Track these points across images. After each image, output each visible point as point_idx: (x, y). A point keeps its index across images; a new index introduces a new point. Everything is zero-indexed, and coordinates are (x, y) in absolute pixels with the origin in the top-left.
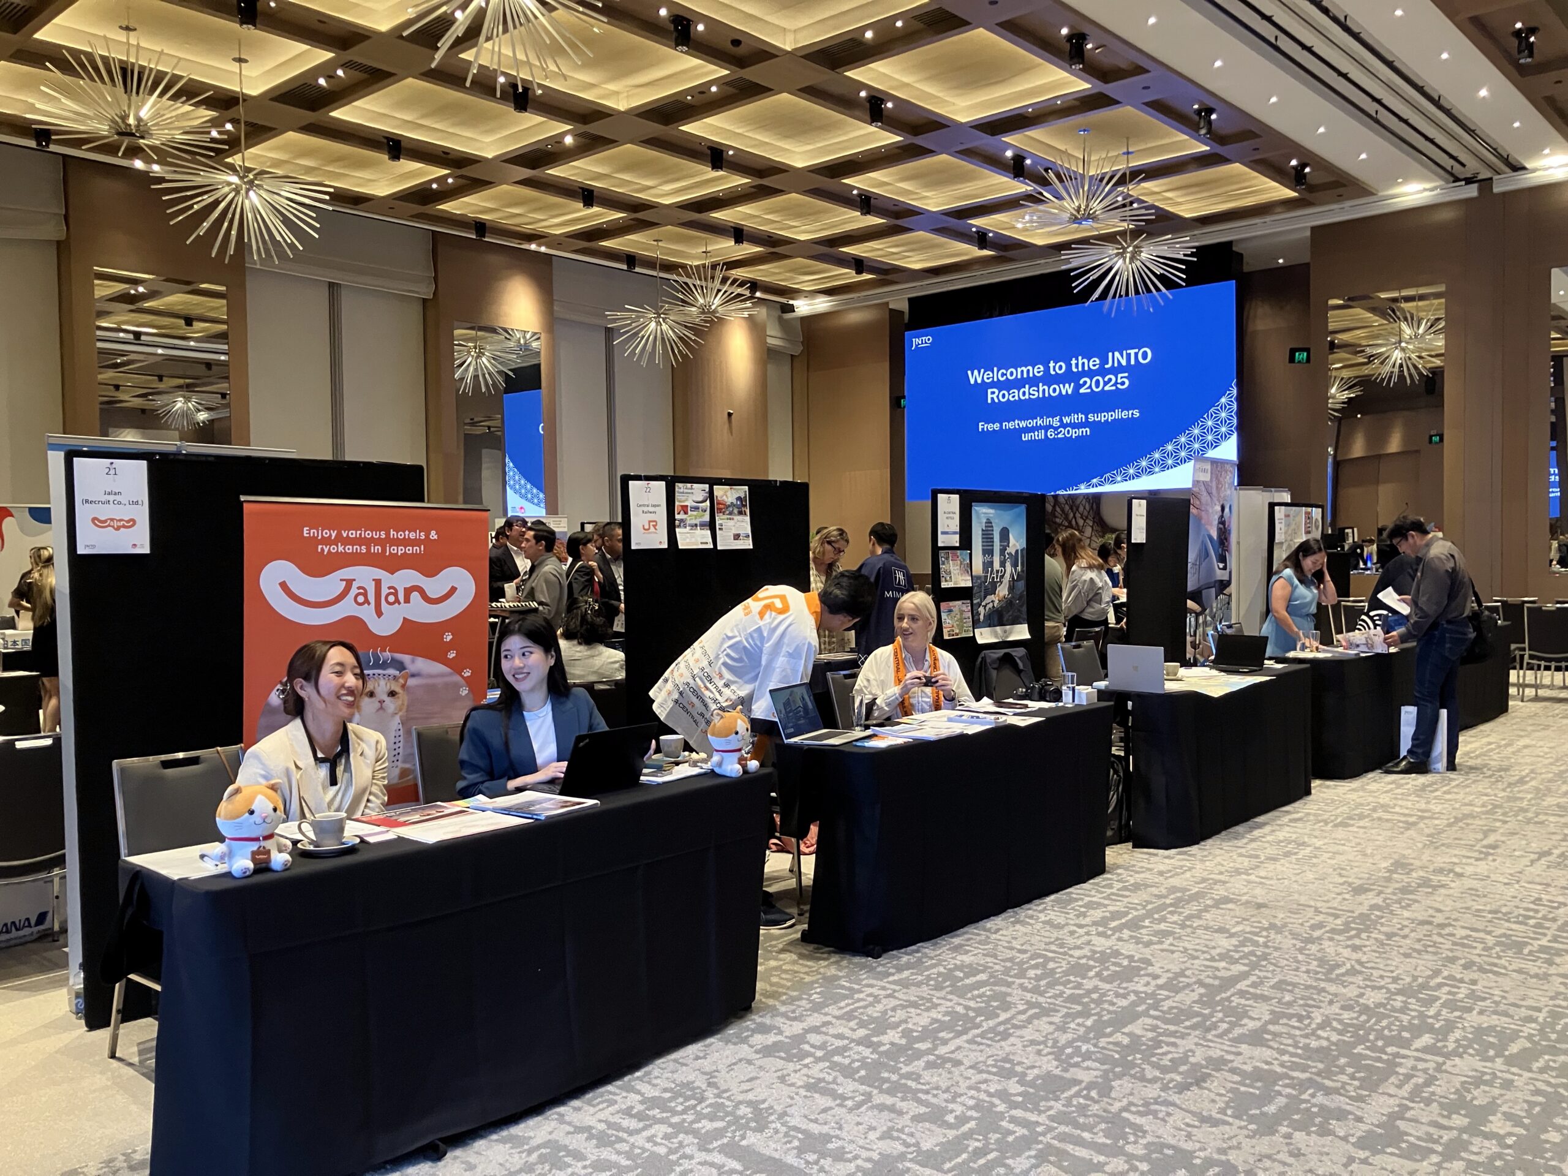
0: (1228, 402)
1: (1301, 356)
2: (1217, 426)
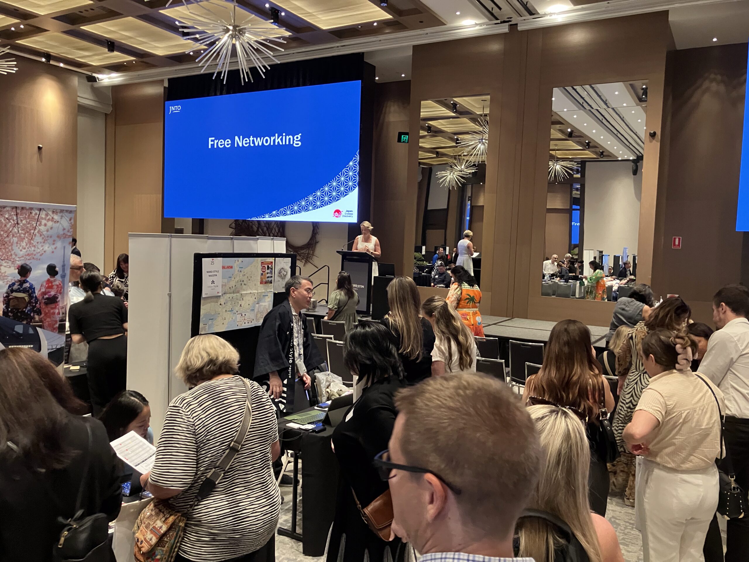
0: (354, 164)
1: (404, 138)
2: (347, 181)
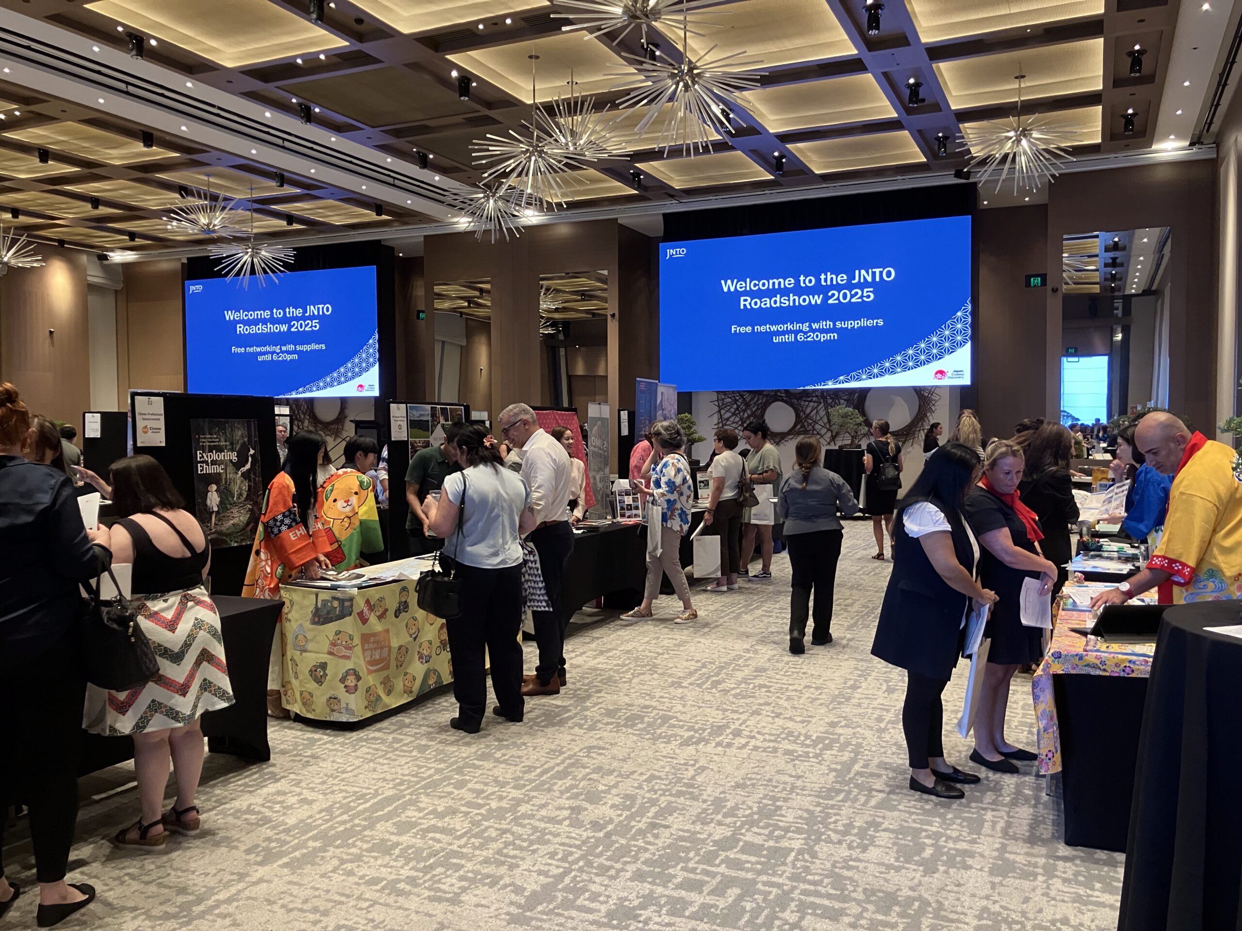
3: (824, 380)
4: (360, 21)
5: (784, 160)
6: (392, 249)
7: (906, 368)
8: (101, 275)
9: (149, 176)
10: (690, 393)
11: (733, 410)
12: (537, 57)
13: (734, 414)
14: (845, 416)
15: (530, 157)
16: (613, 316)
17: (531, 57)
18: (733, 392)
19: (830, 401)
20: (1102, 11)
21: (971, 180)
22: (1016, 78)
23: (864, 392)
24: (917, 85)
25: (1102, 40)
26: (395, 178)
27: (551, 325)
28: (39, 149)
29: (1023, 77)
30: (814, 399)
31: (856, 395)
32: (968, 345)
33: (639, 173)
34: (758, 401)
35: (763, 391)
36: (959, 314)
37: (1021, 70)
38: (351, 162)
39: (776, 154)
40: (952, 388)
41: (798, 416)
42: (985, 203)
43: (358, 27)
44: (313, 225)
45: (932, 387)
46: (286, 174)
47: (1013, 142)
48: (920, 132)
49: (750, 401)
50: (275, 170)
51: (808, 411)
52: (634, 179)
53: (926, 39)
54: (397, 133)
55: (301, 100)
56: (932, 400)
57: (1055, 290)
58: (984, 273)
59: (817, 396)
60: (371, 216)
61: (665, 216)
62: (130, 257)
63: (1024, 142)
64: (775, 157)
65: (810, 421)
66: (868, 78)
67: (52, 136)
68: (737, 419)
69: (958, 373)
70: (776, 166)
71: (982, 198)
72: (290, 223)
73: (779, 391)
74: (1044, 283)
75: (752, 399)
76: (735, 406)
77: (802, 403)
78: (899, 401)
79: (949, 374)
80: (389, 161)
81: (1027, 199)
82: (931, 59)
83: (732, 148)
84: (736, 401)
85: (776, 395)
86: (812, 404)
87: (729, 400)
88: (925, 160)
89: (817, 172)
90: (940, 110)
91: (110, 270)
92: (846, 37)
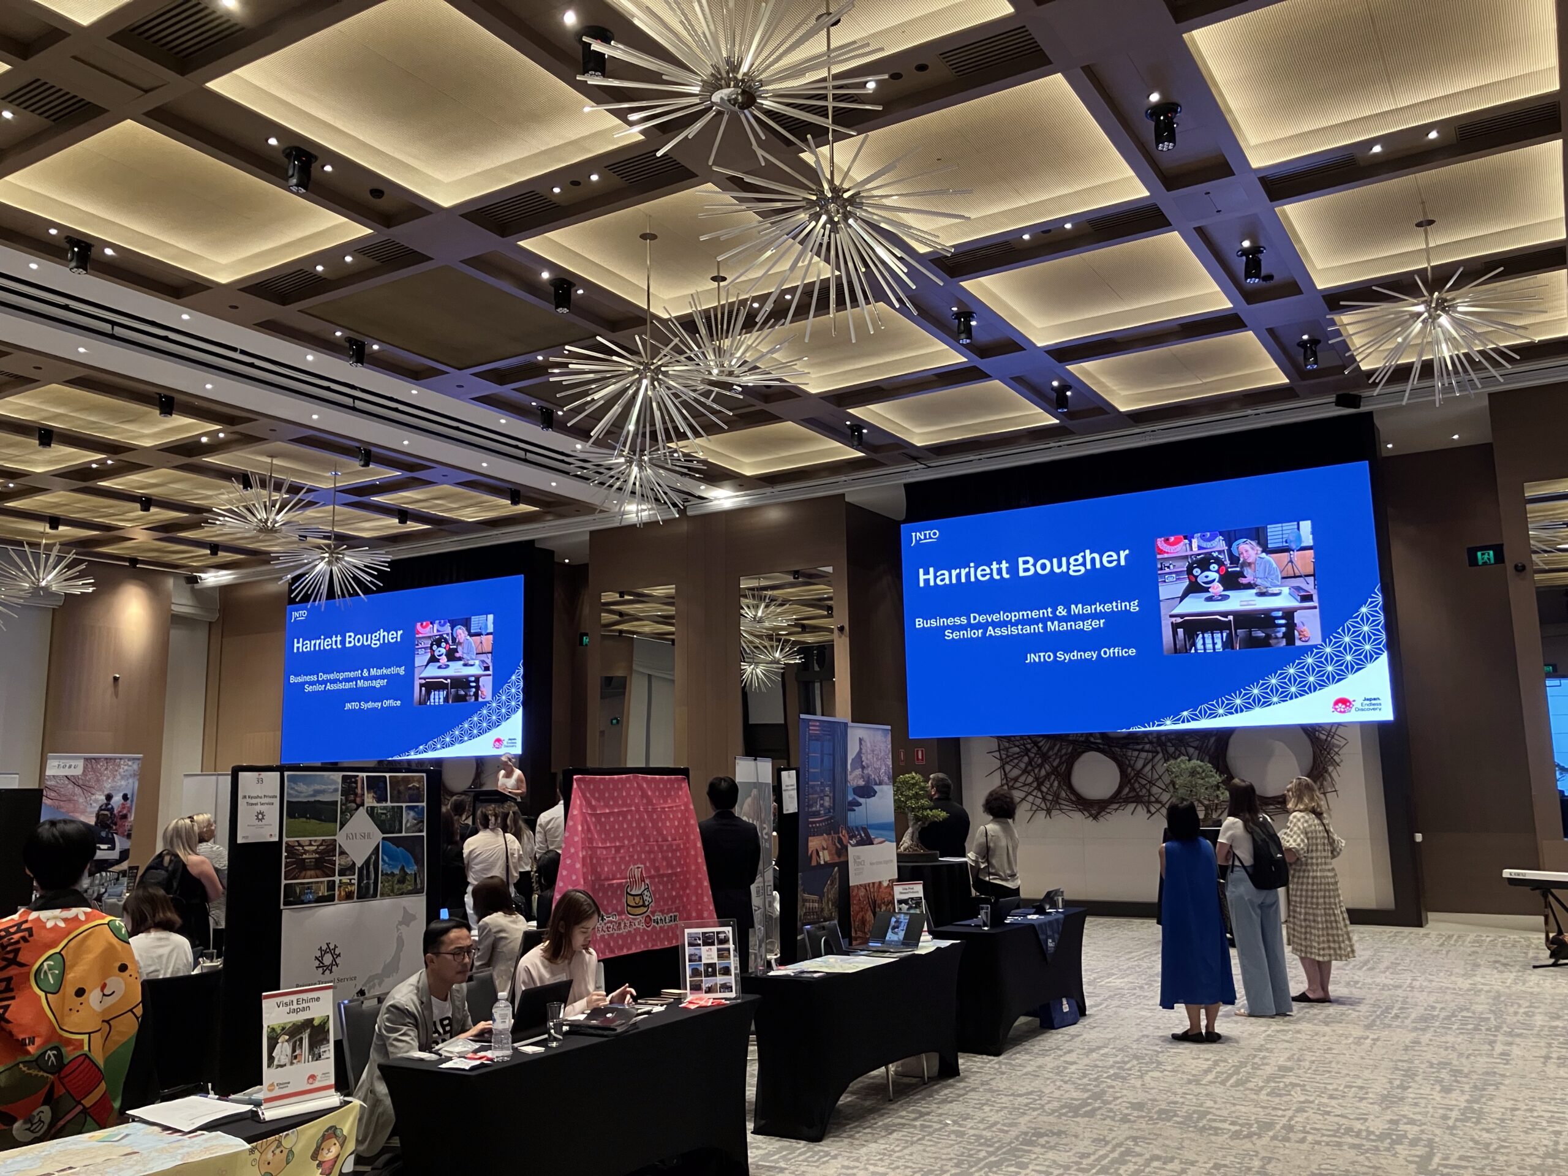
3: (1159, 718)
4: (377, 193)
5: (1069, 393)
6: (551, 553)
7: (1286, 697)
8: (190, 603)
9: (194, 460)
10: (958, 740)
11: (1023, 765)
12: (653, 237)
13: (1025, 771)
14: (1193, 773)
15: (640, 381)
16: (841, 629)
17: (644, 237)
18: (1022, 737)
19: (1171, 750)
20: (1557, 87)
21: (1363, 409)
22: (1419, 225)
23: (1224, 736)
24: (1256, 250)
25: (1560, 141)
26: (526, 451)
27: (799, 652)
28: (40, 429)
29: (1431, 222)
30: (1147, 747)
31: (1212, 740)
32: (1384, 658)
33: (858, 425)
34: (1059, 750)
35: (1068, 735)
36: (1364, 610)
37: (1425, 213)
38: (457, 429)
39: (1055, 384)
40: (1364, 726)
41: (1123, 772)
42: (1390, 446)
43: (381, 204)
44: (441, 525)
45: (1332, 724)
46: (373, 449)
47: (1423, 321)
48: (1271, 331)
49: (1048, 751)
50: (357, 445)
51: (1139, 764)
52: (854, 433)
53: (1258, 160)
54: (500, 377)
55: (348, 332)
56: (1334, 745)
57: (1520, 569)
58: (1398, 552)
59: (1151, 742)
60: (504, 507)
61: (908, 487)
62: (223, 577)
63: (1444, 320)
64: (1053, 389)
65: (1144, 782)
66: (1173, 242)
67: (43, 407)
68: (1030, 779)
69: (1372, 702)
70: (1056, 401)
71: (1383, 437)
72: (403, 521)
73: (1091, 734)
74: (1500, 558)
75: (1051, 748)
76: (1026, 759)
77: (1129, 753)
78: (1279, 747)
79: (1357, 704)
80: (503, 422)
81: (1456, 437)
82: (1271, 200)
83: (983, 376)
84: (1027, 751)
85: (1087, 741)
86: (1144, 755)
87: (1017, 750)
88: (1287, 381)
89: (1122, 409)
90: (1300, 292)
91: (202, 596)
92: (1131, 173)
